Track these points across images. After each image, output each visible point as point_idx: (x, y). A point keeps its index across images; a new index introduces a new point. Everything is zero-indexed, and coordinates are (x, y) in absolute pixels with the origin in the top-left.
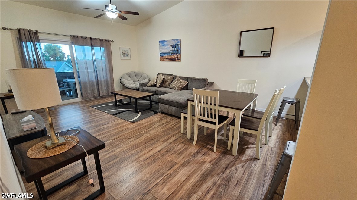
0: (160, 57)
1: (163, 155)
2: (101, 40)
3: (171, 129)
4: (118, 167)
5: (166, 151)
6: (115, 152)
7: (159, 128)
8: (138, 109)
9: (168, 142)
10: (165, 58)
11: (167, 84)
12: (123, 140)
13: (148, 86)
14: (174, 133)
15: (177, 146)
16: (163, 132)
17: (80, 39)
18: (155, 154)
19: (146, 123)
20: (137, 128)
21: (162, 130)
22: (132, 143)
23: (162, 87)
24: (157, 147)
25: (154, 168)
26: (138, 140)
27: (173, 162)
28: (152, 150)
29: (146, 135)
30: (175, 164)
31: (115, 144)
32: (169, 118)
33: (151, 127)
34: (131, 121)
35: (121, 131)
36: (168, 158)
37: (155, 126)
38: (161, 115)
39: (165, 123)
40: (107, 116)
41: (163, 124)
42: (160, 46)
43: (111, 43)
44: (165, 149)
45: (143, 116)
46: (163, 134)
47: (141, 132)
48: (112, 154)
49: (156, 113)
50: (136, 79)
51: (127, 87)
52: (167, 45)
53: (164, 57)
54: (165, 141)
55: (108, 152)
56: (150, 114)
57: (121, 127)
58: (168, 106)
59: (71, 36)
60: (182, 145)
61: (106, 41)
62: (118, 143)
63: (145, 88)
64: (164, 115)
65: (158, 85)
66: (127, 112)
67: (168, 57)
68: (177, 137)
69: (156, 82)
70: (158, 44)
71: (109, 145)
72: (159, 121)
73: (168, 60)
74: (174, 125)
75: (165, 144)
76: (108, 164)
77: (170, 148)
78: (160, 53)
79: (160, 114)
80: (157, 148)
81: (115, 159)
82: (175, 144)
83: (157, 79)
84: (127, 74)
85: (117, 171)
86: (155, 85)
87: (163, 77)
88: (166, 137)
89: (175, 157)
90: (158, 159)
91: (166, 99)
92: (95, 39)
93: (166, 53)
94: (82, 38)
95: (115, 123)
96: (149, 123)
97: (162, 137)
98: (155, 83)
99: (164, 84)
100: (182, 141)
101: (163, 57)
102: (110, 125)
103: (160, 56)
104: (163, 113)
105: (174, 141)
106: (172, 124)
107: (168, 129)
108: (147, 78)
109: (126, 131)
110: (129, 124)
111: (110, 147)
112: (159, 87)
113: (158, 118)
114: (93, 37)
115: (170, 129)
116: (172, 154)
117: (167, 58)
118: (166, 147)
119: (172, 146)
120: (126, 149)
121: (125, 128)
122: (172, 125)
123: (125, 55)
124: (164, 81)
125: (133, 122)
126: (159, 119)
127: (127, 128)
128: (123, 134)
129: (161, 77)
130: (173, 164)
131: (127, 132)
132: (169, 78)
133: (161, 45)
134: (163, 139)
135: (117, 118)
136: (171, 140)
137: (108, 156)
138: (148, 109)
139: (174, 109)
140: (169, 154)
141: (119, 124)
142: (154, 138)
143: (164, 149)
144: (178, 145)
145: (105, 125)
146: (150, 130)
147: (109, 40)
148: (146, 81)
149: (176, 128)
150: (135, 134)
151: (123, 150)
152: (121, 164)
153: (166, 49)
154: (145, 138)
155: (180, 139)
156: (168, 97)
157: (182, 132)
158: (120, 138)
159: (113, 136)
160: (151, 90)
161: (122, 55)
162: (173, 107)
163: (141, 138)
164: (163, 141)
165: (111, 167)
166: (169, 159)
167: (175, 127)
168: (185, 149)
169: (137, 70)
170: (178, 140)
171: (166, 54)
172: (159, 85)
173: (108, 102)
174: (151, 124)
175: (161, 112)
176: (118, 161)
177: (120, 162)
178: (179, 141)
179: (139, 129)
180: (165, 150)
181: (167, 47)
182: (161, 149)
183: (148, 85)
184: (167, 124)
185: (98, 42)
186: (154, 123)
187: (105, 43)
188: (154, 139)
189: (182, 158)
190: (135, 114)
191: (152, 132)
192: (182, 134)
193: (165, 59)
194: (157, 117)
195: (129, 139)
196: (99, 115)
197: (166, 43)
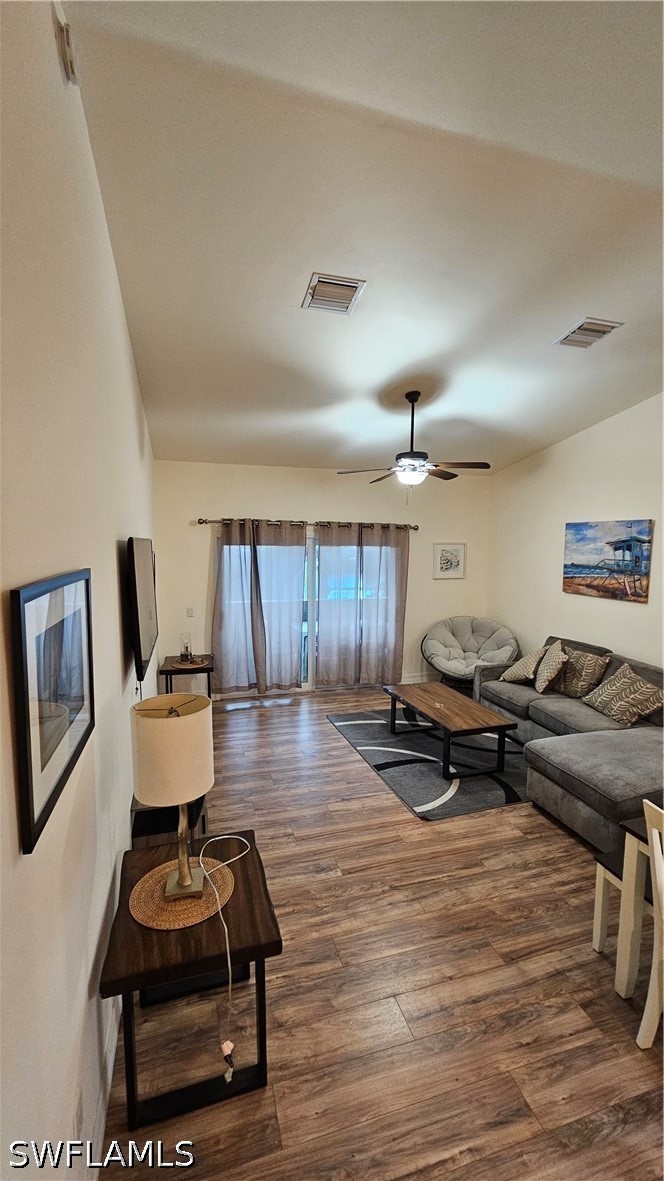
0: (565, 578)
1: (485, 1032)
2: (385, 527)
3: (554, 903)
4: (328, 1000)
5: (502, 1017)
6: (338, 930)
7: (505, 881)
8: (455, 764)
9: (522, 972)
10: (583, 582)
11: (580, 685)
12: (372, 887)
13: (504, 680)
14: (558, 932)
15: (554, 1010)
16: (514, 909)
17: (335, 531)
18: (457, 1011)
19: (465, 836)
20: (428, 850)
21: (515, 894)
22: (396, 912)
23: (558, 692)
24: (472, 975)
25: (436, 1078)
26: (417, 906)
27: (515, 1090)
28: (451, 978)
29: (449, 895)
30: (523, 1111)
31: (346, 896)
32: (558, 845)
33: (476, 865)
34: (418, 809)
35: (378, 846)
36: (501, 1057)
37: (492, 861)
38: (530, 815)
39: (538, 864)
40: (358, 765)
41: (525, 866)
42: (567, 542)
43: (411, 532)
44: (501, 1004)
45: (463, 799)
46: (512, 916)
47: (437, 873)
48: (329, 931)
49: (512, 798)
50: (473, 642)
51: (437, 670)
52: (594, 540)
53: (577, 581)
54: (511, 959)
55: (317, 919)
56: (490, 797)
57: (382, 826)
58: (559, 791)
59: (317, 524)
60: (577, 1018)
61: (398, 527)
62: (355, 891)
63: (493, 685)
64: (542, 819)
65: (541, 685)
66: (418, 766)
67: (596, 583)
68: (569, 963)
69: (535, 673)
70: (561, 535)
71: (330, 889)
72: (517, 844)
73: (594, 592)
74: (573, 886)
75: (507, 977)
76: (304, 969)
77: (523, 1006)
78: (566, 566)
79: (525, 809)
80: (471, 980)
81: (327, 958)
82: (547, 996)
83: (542, 658)
84: (444, 623)
85: (318, 1018)
86: (530, 683)
87: (565, 658)
88: (522, 942)
89: (533, 1071)
90: (461, 1038)
91: (556, 759)
92: (371, 526)
93: (588, 567)
94: (341, 526)
95: (369, 802)
96: (475, 842)
97: (506, 933)
98: (532, 677)
99: (564, 680)
100: (588, 994)
101: (575, 579)
102: (355, 805)
103: (565, 573)
104: (540, 809)
105: (551, 976)
106: (563, 877)
107: (540, 900)
108: (510, 644)
109: (393, 851)
110: (408, 822)
111: (332, 900)
112: (542, 693)
113: (517, 827)
114: (366, 521)
115: (549, 902)
116: (522, 1045)
117: (589, 586)
118: (506, 991)
119: (532, 1000)
120: (371, 929)
121: (393, 834)
122: (564, 884)
123: (448, 564)
124: (566, 671)
125: (425, 817)
126: (517, 833)
127: (398, 840)
128: (381, 858)
129: (557, 657)
130: (515, 1105)
131: (392, 857)
132: (589, 663)
133: (571, 537)
134: (508, 945)
135: (382, 782)
136: (538, 966)
137: (315, 935)
138: (489, 774)
139: (583, 810)
140: (507, 1039)
141: (381, 810)
142: (473, 924)
143: (497, 999)
144: (563, 1009)
145: (343, 800)
146: (471, 878)
147: (405, 526)
148: (503, 655)
149: (577, 907)
150: (417, 876)
151: (361, 929)
152: (339, 991)
153: (591, 553)
154: (444, 908)
155: (577, 977)
156: (565, 754)
157: (596, 944)
158: (369, 872)
159: (352, 856)
160: (511, 698)
161: (439, 566)
162: (580, 805)
163: (430, 901)
164: (503, 956)
165: (310, 990)
166: (503, 1068)
167: (574, 901)
168: (590, 1048)
169: (480, 612)
170: (567, 978)
171: (586, 571)
172: (544, 685)
173: (375, 712)
174: (482, 848)
175: (534, 803)
176: (335, 972)
177: (339, 982)
178: (571, 986)
179: (434, 856)
180: (501, 1010)
181: (592, 546)
182: (486, 997)
183: (507, 674)
184: (544, 869)
185: (377, 531)
186: (494, 848)
187: (395, 534)
188: (475, 928)
189: (560, 1092)
190: (440, 781)
191: (476, 891)
192: (596, 955)
193: (583, 589)
194: (513, 821)
195: (393, 888)
196: (338, 757)
197: (589, 533)
